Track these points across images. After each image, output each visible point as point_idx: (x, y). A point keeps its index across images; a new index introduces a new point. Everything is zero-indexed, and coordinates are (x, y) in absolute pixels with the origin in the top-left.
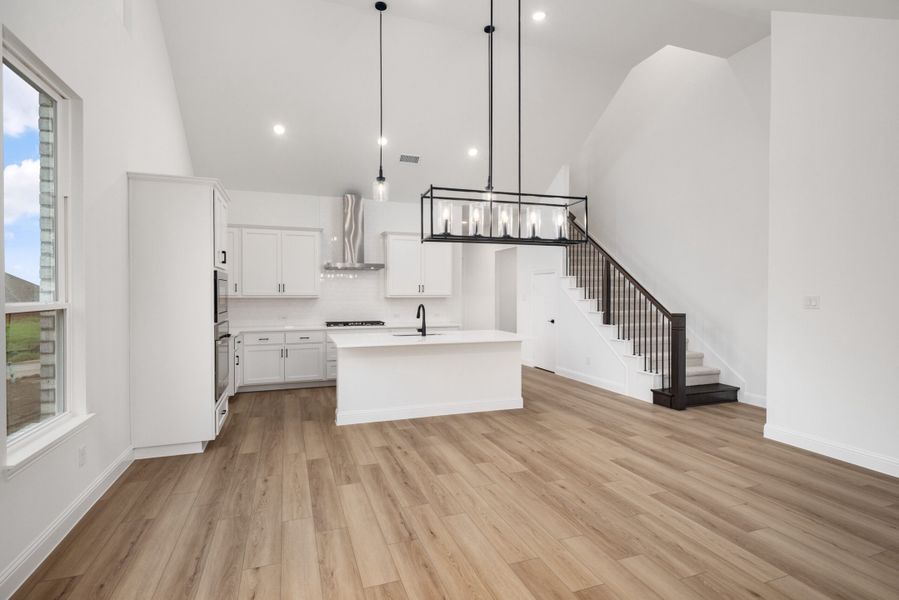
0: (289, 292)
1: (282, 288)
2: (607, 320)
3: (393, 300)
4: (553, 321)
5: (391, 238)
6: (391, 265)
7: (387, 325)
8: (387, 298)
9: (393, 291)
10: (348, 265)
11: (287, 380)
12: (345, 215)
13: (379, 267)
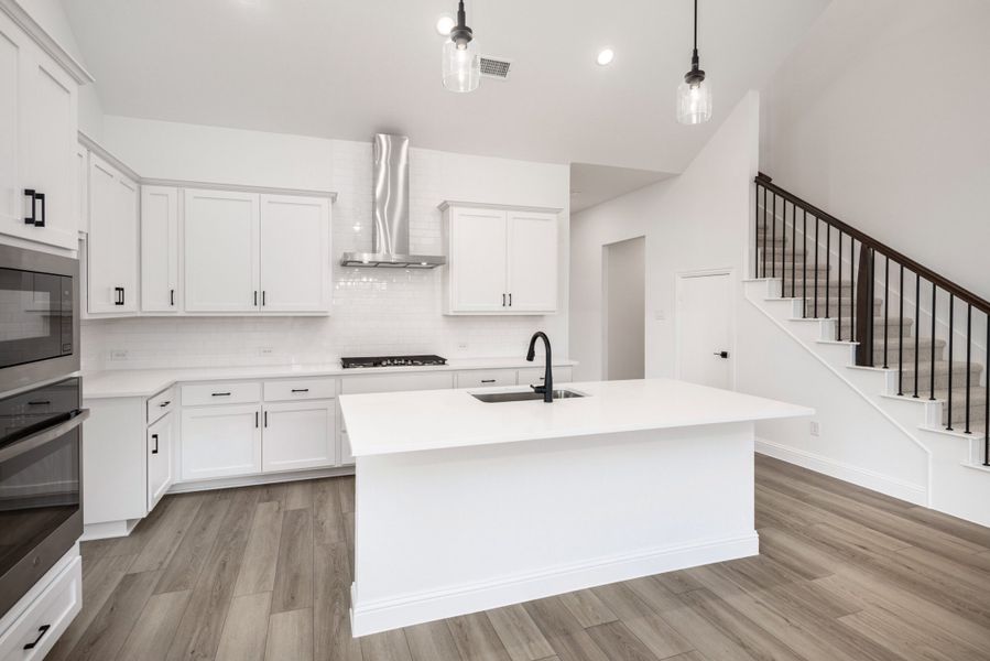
0: (274, 306)
1: (259, 298)
2: (864, 357)
3: (457, 319)
4: (724, 355)
5: (455, 212)
6: (455, 258)
7: (451, 364)
8: (446, 316)
9: (459, 304)
10: (380, 257)
11: (266, 470)
12: (376, 170)
13: (435, 263)
